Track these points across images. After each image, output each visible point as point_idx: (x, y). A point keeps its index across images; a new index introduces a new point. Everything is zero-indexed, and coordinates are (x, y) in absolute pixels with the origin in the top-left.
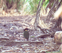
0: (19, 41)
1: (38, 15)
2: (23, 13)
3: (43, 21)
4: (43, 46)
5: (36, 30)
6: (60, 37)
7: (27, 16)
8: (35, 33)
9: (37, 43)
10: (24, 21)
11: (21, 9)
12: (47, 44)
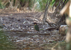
0: (30, 33)
1: (46, 12)
2: (34, 10)
3: (50, 17)
4: (50, 37)
5: (44, 24)
6: (64, 30)
7: (37, 13)
8: (43, 27)
9: (45, 34)
10: (35, 17)
11: (32, 8)
12: (53, 35)
